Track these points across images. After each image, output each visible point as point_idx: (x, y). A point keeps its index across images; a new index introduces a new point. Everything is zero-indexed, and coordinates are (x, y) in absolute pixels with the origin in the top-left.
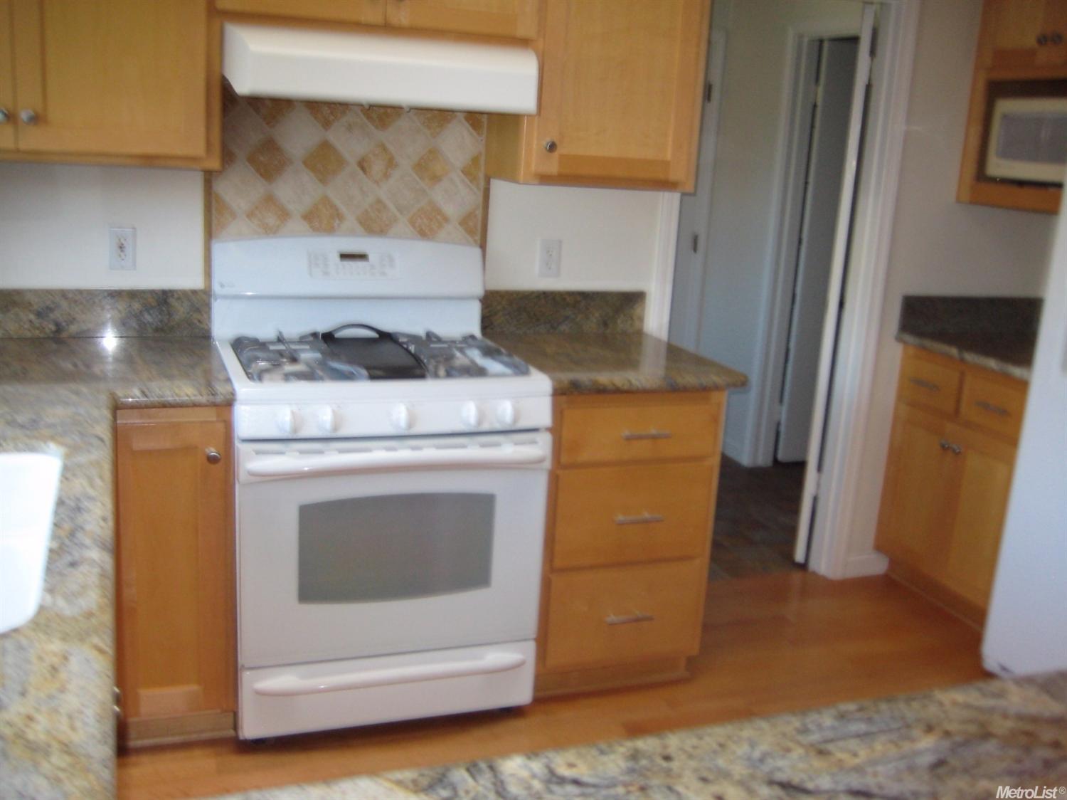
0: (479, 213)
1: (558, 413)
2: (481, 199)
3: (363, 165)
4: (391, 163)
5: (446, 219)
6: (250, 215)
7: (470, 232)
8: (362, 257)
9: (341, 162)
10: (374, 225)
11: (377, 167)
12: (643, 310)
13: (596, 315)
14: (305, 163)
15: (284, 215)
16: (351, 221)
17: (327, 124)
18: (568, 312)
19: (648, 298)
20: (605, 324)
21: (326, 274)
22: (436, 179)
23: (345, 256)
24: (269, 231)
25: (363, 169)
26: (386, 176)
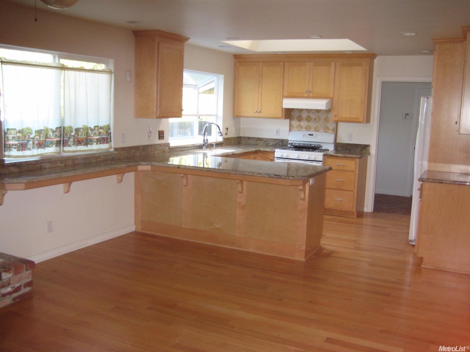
0: (336, 128)
1: (324, 159)
2: (336, 125)
3: (315, 119)
4: (320, 119)
5: (329, 129)
6: (296, 127)
7: (334, 131)
8: (312, 135)
9: (311, 119)
10: (316, 130)
11: (317, 120)
12: (369, 148)
13: (359, 149)
14: (305, 119)
15: (302, 128)
16: (313, 129)
17: (309, 113)
18: (353, 148)
19: (370, 146)
20: (361, 151)
21: (306, 137)
22: (328, 122)
23: (309, 135)
24: (300, 130)
25: (315, 120)
26: (319, 121)
